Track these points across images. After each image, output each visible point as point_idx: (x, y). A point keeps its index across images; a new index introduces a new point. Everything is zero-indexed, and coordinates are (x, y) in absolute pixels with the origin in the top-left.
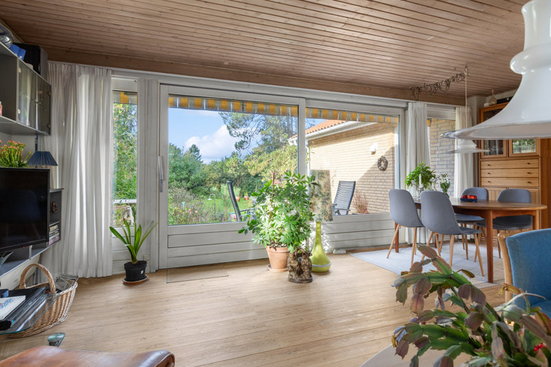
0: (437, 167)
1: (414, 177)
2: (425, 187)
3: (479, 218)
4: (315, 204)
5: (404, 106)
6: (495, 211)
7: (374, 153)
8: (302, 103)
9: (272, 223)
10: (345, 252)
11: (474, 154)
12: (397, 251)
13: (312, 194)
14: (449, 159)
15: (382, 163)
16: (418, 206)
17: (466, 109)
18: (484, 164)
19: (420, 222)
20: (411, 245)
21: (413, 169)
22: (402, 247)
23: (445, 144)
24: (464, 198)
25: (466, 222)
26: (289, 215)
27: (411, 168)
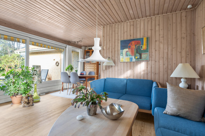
0: (74, 65)
1: (68, 68)
2: (71, 71)
3: (84, 79)
4: (34, 78)
5: (66, 46)
6: (88, 77)
7: (54, 60)
8: (28, 39)
9: (15, 86)
10: (45, 94)
11: (83, 62)
12: (63, 91)
13: (34, 74)
14: (77, 63)
15: (57, 63)
16: (70, 77)
17: (82, 50)
18: (85, 65)
19: (70, 81)
20: (67, 89)
21: (68, 66)
22: (64, 90)
23: (76, 59)
24: (81, 74)
25: (81, 81)
26: (23, 82)
27: (67, 66)
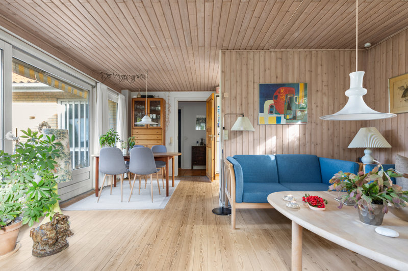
4: (57, 165)
5: (94, 84)
7: (33, 118)
8: (8, 50)
12: (97, 196)
17: (124, 97)
18: (134, 132)
